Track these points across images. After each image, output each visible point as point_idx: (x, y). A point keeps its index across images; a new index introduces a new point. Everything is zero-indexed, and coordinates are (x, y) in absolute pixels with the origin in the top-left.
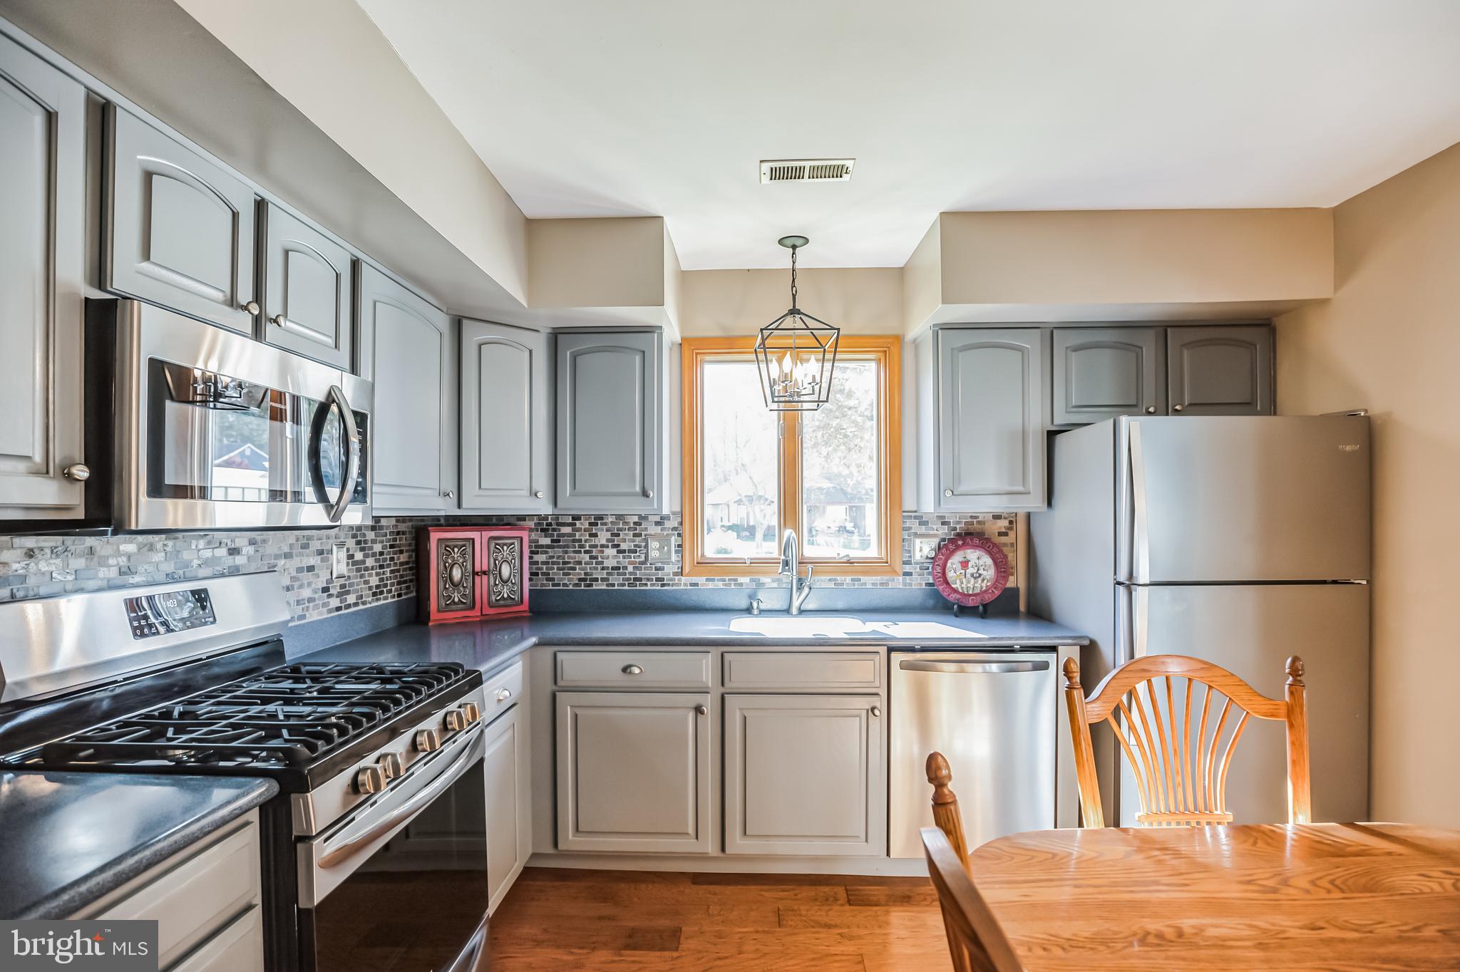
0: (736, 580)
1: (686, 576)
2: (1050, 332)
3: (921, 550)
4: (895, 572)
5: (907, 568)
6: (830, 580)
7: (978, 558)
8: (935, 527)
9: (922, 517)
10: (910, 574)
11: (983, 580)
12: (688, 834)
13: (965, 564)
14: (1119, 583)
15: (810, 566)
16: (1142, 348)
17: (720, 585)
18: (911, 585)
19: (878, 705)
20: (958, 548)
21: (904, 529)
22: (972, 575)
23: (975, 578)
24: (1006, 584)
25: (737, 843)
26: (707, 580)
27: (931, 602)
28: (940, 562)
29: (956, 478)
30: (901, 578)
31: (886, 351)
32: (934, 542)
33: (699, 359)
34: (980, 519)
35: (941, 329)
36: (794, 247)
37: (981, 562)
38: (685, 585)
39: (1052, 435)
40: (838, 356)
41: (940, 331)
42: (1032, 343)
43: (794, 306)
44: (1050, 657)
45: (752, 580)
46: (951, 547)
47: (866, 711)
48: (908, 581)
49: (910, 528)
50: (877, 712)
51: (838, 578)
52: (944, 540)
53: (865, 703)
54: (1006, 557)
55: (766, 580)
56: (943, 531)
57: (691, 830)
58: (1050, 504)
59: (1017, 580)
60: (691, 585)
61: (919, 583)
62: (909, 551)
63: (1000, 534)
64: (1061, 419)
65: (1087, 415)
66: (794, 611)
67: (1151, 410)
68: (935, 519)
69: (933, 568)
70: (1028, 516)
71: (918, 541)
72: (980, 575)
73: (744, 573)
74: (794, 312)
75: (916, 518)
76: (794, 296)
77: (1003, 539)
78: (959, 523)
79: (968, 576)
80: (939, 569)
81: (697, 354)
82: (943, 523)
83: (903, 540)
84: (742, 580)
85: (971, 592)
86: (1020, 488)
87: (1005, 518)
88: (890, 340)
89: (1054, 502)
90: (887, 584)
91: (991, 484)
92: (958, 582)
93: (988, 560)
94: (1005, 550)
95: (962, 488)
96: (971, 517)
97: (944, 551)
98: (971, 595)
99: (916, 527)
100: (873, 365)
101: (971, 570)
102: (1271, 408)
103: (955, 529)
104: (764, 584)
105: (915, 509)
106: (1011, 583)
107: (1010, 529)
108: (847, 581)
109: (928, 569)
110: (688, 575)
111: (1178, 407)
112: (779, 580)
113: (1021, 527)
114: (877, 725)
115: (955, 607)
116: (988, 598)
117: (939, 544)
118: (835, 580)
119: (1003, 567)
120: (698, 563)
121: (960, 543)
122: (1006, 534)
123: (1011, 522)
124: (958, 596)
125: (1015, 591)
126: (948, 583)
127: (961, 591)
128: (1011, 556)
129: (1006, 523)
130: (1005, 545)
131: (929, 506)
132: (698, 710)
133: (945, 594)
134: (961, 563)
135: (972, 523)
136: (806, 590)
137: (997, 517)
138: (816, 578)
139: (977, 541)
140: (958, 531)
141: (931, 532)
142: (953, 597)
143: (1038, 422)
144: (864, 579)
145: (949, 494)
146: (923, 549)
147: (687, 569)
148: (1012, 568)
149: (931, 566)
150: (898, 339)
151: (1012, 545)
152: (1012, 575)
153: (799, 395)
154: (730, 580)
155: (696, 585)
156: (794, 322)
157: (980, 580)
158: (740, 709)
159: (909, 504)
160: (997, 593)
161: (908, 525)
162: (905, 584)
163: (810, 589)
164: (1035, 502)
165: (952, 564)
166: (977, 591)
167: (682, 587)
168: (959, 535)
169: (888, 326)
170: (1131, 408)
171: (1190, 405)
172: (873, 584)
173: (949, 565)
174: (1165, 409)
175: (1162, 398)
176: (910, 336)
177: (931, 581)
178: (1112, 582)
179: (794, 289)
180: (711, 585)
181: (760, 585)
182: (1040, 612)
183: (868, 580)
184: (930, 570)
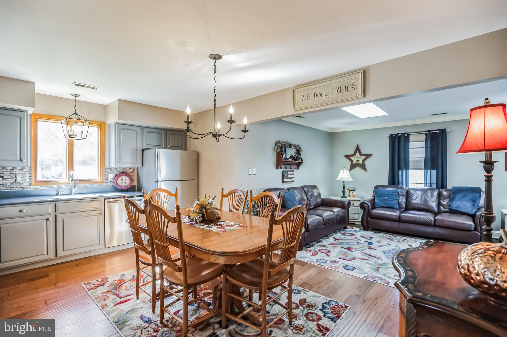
0: (52, 186)
1: (32, 186)
2: (143, 128)
3: (110, 177)
4: (103, 182)
5: (107, 181)
6: (84, 185)
7: (126, 178)
8: (114, 171)
9: (111, 168)
10: (107, 183)
11: (127, 183)
12: (44, 254)
13: (122, 180)
14: (156, 181)
15: (78, 182)
16: (162, 134)
17: (46, 188)
18: (108, 185)
19: (102, 212)
20: (120, 176)
21: (106, 171)
22: (124, 182)
23: (125, 183)
24: (132, 184)
25: (61, 253)
26: (41, 187)
27: (113, 190)
28: (116, 180)
29: (121, 159)
30: (105, 184)
31: (100, 126)
32: (114, 175)
33: (37, 120)
34: (126, 169)
35: (117, 124)
36: (76, 97)
37: (126, 179)
38: (32, 188)
39: (143, 150)
40: (90, 125)
41: (116, 124)
42: (138, 129)
43: (75, 112)
44: (142, 198)
45: (57, 186)
46: (119, 176)
47: (98, 214)
48: (107, 185)
49: (107, 171)
50: (102, 214)
51: (86, 184)
52: (117, 174)
53: (98, 212)
54: (132, 178)
55: (63, 186)
56: (116, 172)
57: (45, 253)
58: (142, 165)
59: (135, 183)
60: (35, 188)
61: (110, 185)
62: (107, 177)
63: (131, 173)
64: (145, 147)
65: (151, 147)
66: (73, 194)
67: (164, 147)
68: (114, 169)
69: (114, 181)
70: (138, 169)
71: (109, 174)
72: (126, 182)
73: (55, 184)
74: (75, 114)
75: (109, 169)
76: (75, 110)
77: (132, 174)
78: (120, 170)
79: (123, 182)
80: (115, 181)
81: (37, 118)
82: (116, 170)
83: (106, 174)
84: (54, 186)
85: (124, 186)
86: (135, 162)
87: (132, 169)
88: (102, 123)
89: (143, 165)
90: (101, 186)
91: (129, 161)
92: (120, 184)
93: (128, 179)
94: (132, 176)
95: (123, 161)
96: (124, 169)
97: (117, 177)
98: (124, 187)
99: (109, 171)
100: (97, 129)
101: (124, 181)
102: (186, 149)
103: (119, 171)
104: (62, 187)
105: (109, 166)
106: (133, 184)
107: (133, 171)
108: (89, 185)
109: (112, 181)
110: (33, 185)
111: (169, 147)
112: (67, 186)
113: (136, 171)
114: (102, 217)
115: (120, 190)
116: (128, 187)
117: (115, 175)
118: (85, 185)
119: (132, 180)
120: (37, 182)
121: (121, 175)
122: (132, 173)
123: (134, 170)
124: (121, 187)
125: (135, 186)
126: (118, 184)
127: (121, 186)
128: (133, 178)
129: (132, 170)
130: (132, 175)
131: (113, 165)
132: (48, 220)
133: (117, 187)
134: (121, 179)
135: (124, 170)
136: (77, 188)
137: (130, 169)
138: (79, 185)
139: (125, 174)
140: (120, 172)
141: (113, 172)
142: (119, 188)
143: (140, 147)
144: (94, 184)
145: (118, 163)
146: (111, 176)
147: (33, 183)
148: (134, 181)
149: (113, 181)
150: (104, 123)
151: (134, 175)
152: (134, 182)
153: (76, 136)
154: (49, 186)
155: (37, 188)
156: (75, 116)
157: (126, 183)
158: (62, 218)
159: (107, 165)
160: (130, 186)
161: (107, 170)
162: (106, 185)
163: (78, 187)
164: (139, 165)
165: (119, 180)
166: (126, 186)
167: (31, 189)
168: (120, 173)
169: (102, 119)
170: (159, 146)
171: (171, 146)
172: (97, 186)
173: (118, 180)
174: (166, 147)
175: (166, 144)
176: (108, 123)
177: (113, 184)
178: (154, 181)
179: (75, 108)
180: (42, 188)
181: (60, 187)
182: (140, 190)
183: (95, 185)
184: (113, 182)
